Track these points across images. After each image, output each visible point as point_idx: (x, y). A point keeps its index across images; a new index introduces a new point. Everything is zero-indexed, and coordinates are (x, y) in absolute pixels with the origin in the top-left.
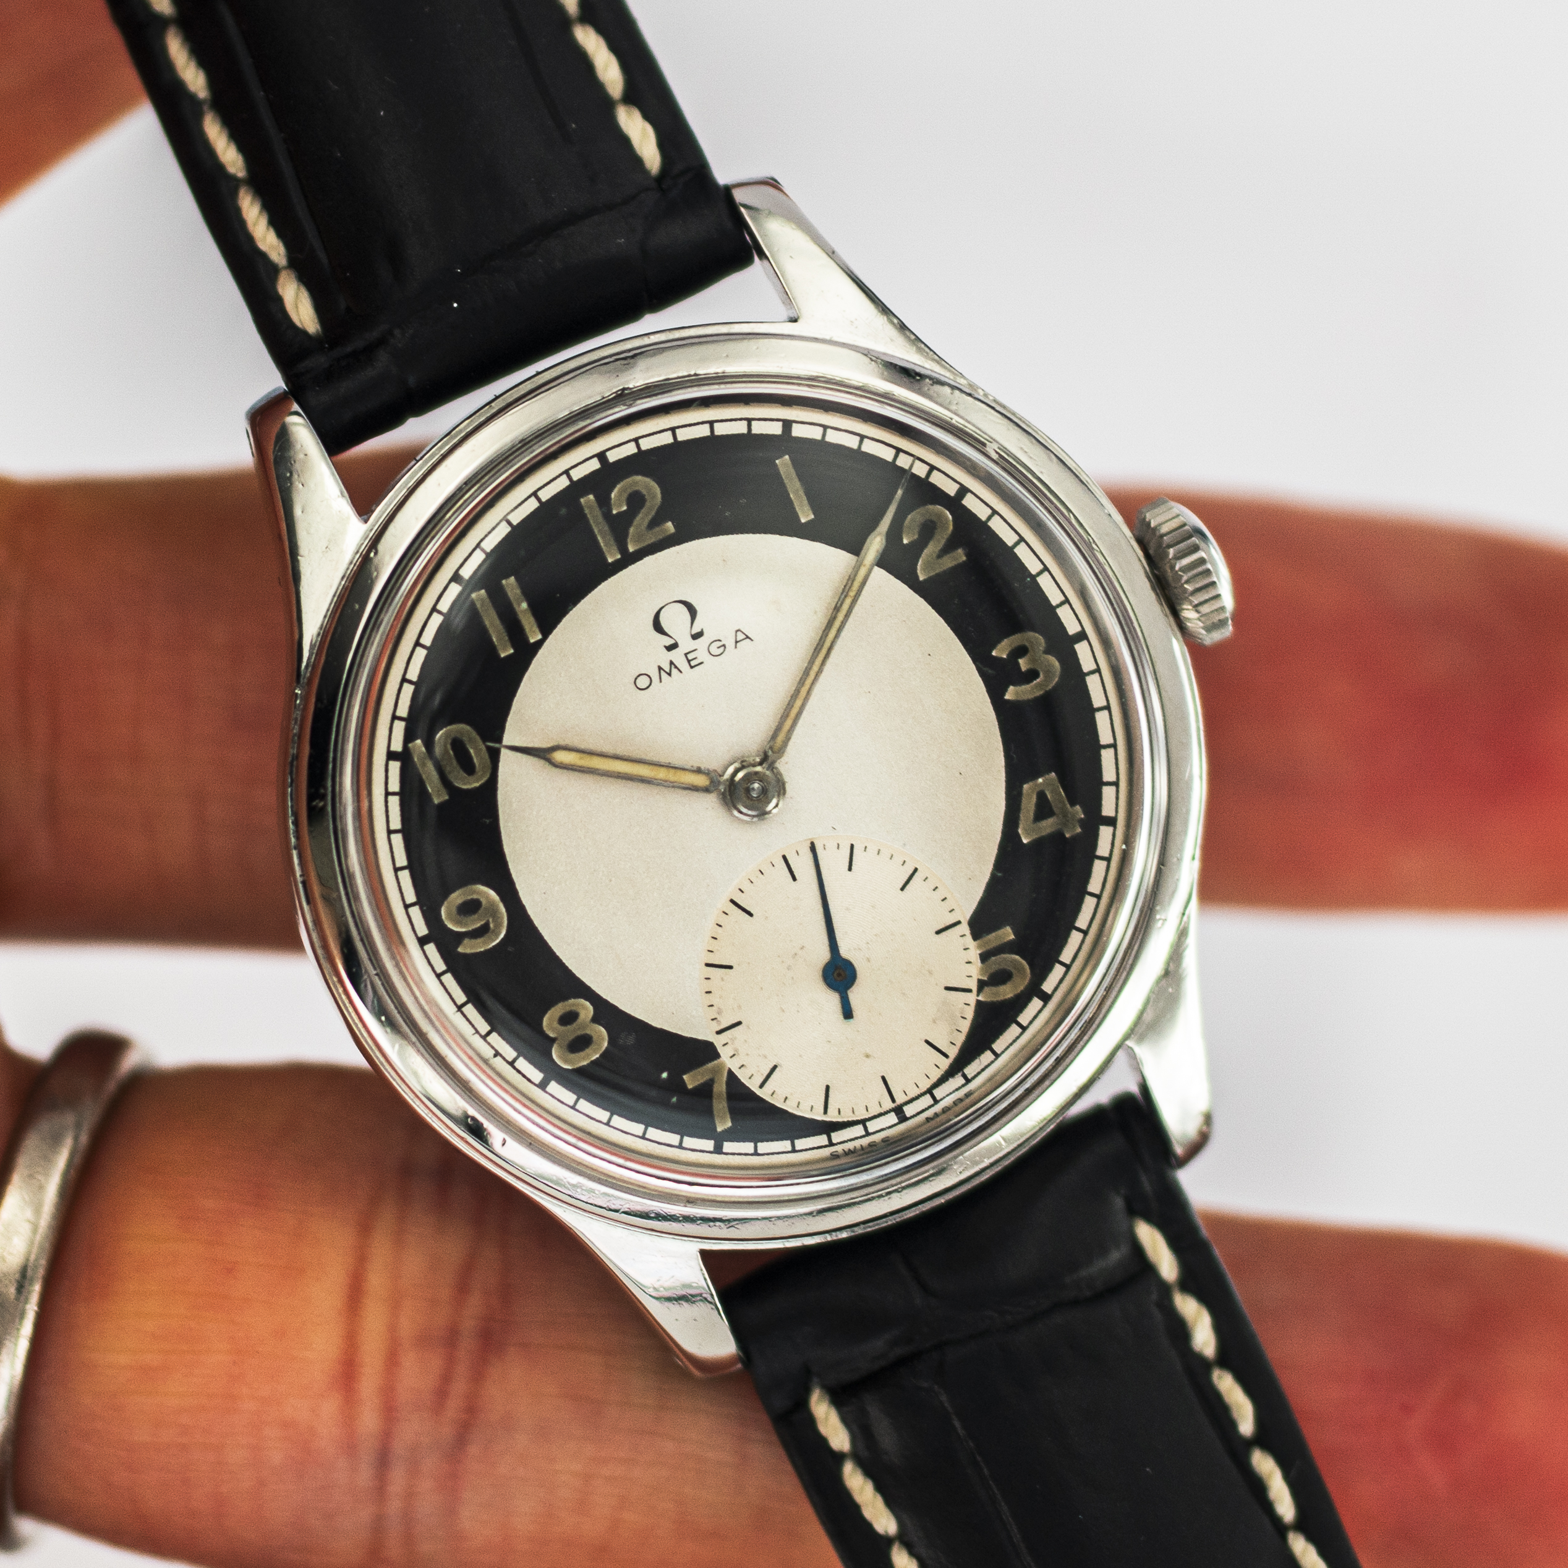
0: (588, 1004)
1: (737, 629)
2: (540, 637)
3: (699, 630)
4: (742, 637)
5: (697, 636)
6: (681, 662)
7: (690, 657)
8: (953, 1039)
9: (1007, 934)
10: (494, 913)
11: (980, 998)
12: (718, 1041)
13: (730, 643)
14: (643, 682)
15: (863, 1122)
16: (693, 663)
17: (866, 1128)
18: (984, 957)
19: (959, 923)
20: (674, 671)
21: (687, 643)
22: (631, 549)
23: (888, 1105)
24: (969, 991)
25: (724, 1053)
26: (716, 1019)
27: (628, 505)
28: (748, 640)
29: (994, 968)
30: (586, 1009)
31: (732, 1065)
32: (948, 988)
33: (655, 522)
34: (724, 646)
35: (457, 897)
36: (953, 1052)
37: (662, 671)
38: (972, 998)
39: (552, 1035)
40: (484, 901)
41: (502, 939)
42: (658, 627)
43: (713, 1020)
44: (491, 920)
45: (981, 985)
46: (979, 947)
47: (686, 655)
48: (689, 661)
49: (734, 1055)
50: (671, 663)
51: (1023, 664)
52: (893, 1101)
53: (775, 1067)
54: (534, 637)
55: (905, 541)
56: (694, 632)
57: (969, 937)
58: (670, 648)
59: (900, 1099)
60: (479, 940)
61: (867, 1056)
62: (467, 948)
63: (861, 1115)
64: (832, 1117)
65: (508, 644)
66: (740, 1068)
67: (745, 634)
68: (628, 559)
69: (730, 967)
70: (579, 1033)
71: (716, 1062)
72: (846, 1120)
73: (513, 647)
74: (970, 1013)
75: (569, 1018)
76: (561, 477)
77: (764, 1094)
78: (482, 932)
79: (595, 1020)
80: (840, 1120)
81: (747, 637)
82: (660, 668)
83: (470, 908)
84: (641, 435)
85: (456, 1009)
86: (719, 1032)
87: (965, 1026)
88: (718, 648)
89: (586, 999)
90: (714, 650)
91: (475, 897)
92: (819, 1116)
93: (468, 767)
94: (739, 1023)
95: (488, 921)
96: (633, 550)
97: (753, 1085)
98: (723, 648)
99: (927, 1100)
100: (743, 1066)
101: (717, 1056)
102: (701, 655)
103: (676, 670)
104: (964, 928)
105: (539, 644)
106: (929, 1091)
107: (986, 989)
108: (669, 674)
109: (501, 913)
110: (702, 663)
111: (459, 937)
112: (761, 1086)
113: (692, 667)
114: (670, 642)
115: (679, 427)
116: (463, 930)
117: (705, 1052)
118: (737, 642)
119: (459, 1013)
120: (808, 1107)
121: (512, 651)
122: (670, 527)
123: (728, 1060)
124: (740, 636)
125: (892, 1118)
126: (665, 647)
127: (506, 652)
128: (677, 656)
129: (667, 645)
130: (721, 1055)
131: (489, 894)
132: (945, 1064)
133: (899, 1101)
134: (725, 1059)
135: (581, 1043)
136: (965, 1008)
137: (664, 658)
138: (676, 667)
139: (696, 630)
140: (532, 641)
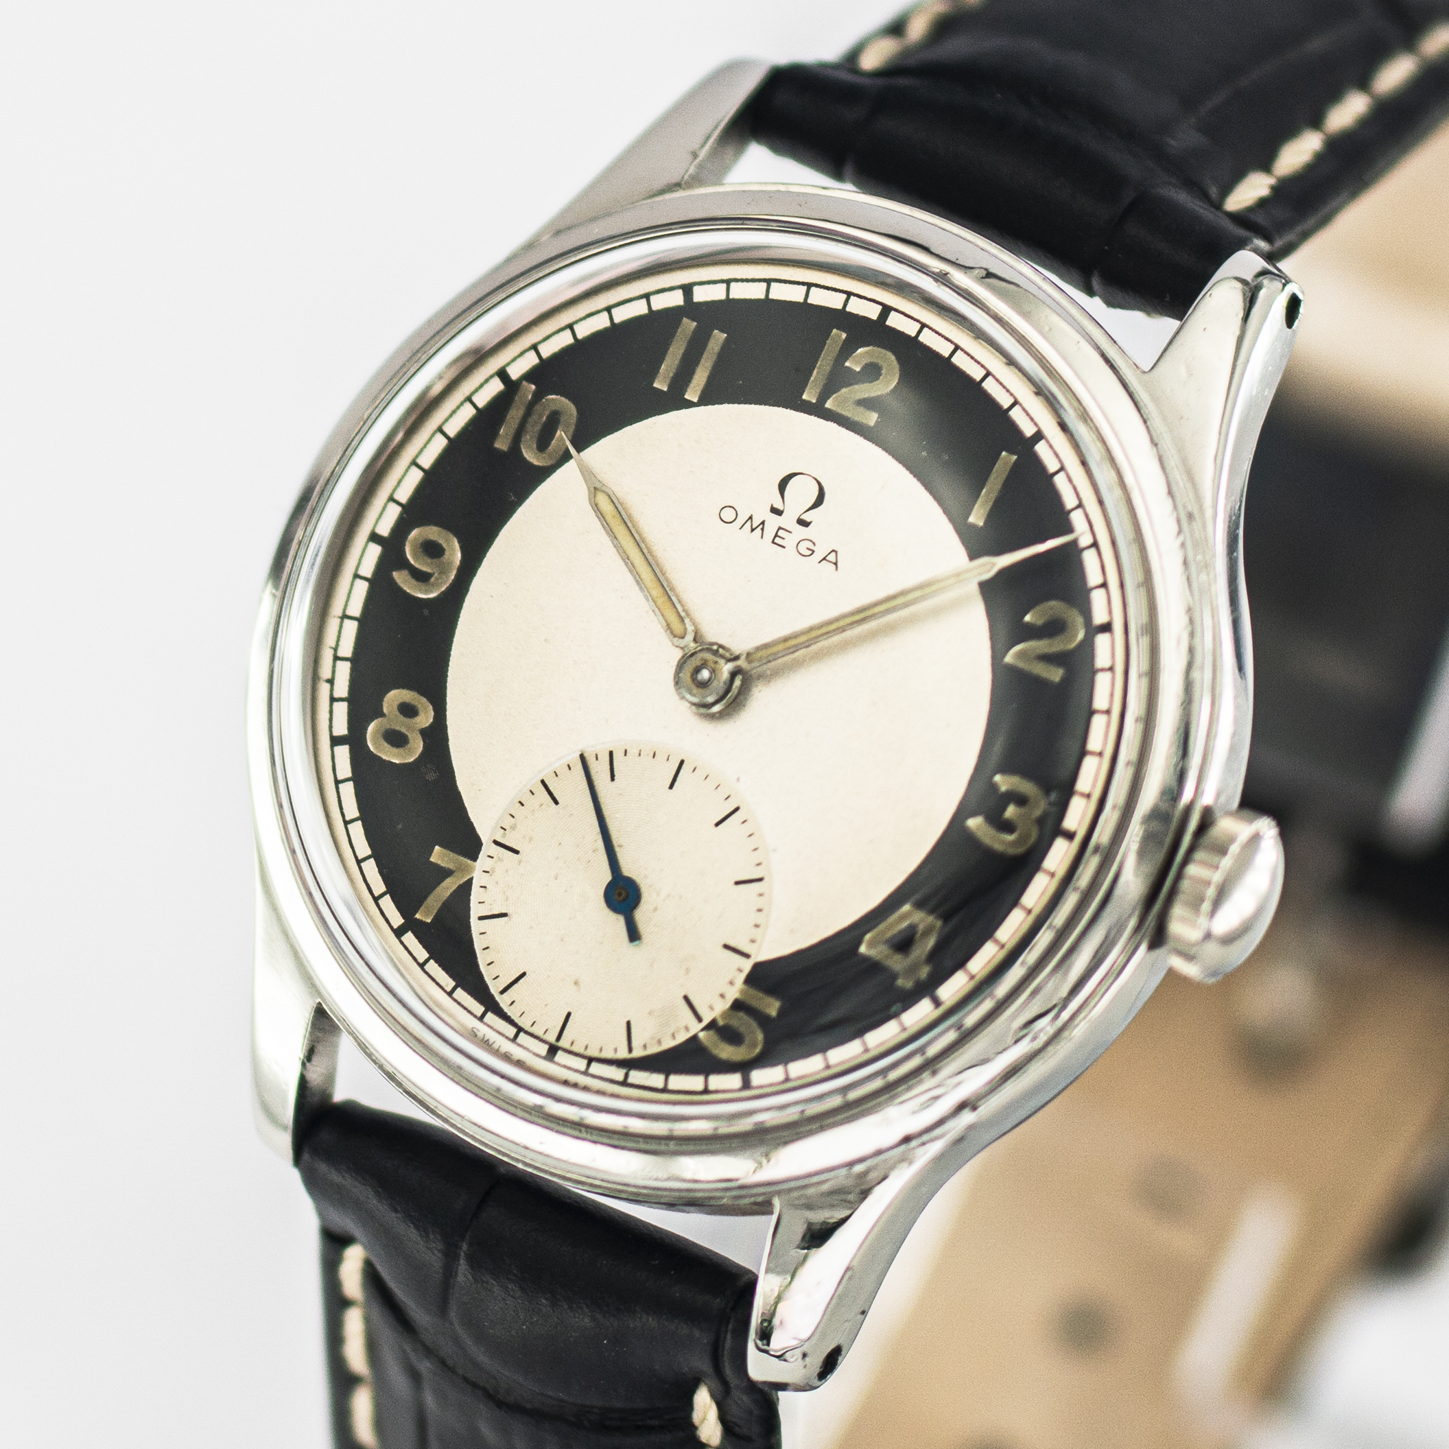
0: (432, 713)
1: (836, 549)
2: (695, 400)
3: (809, 521)
4: (832, 559)
5: (803, 523)
6: (770, 531)
7: (781, 533)
8: (648, 1042)
9: (772, 1007)
10: (444, 571)
11: (702, 1035)
12: (488, 848)
13: (819, 555)
14: (728, 515)
15: (520, 1030)
16: (777, 540)
17: (516, 1036)
18: (737, 1005)
19: (747, 956)
20: (758, 531)
21: (788, 520)
22: (828, 405)
23: (551, 1038)
24: (700, 1019)
25: (482, 862)
26: (505, 830)
27: (863, 369)
28: (834, 566)
29: (734, 1023)
30: (426, 718)
31: (478, 879)
32: (686, 998)
33: (867, 404)
34: (813, 552)
35: (432, 532)
36: (638, 1053)
37: (750, 521)
38: (695, 1028)
39: (385, 710)
40: (447, 555)
41: (429, 599)
42: (783, 485)
43: (502, 828)
44: (436, 574)
45: (712, 1025)
46: (742, 992)
47: (780, 528)
48: (776, 535)
49: (488, 872)
50: (763, 523)
51: (1011, 811)
52: (558, 1038)
53: (504, 915)
54: (692, 395)
55: (1028, 618)
56: (803, 517)
57: (743, 976)
58: (776, 511)
59: (564, 1043)
60: (413, 582)
61: (576, 983)
62: (401, 578)
63: (524, 1023)
64: (503, 1001)
65: (668, 381)
66: (481, 887)
67: (837, 559)
68: (817, 410)
69: (556, 802)
70: (403, 730)
71: (469, 861)
72: (509, 1014)
73: (669, 387)
74: (682, 1038)
75: (408, 711)
76: (841, 294)
77: (476, 926)
78: (421, 577)
79: (424, 733)
80: (506, 1009)
81: (836, 564)
82: (751, 518)
83: (432, 550)
84: (931, 326)
85: (340, 615)
86: (496, 842)
87: (669, 1044)
88: (808, 549)
89: (434, 710)
90: (803, 548)
91: (444, 545)
92: (494, 989)
93: (543, 443)
94: (517, 852)
95: (434, 573)
96: (829, 407)
97: (475, 911)
98: (811, 552)
99: (581, 1064)
100: (485, 887)
101: (475, 859)
102: (789, 541)
103: (761, 531)
104: (747, 966)
105: (690, 404)
106: (591, 1060)
107: (711, 1032)
108: (753, 530)
109: (448, 577)
110: (784, 547)
111: (404, 564)
112: (481, 918)
113: (773, 542)
114: (779, 506)
115: (962, 350)
116: (412, 562)
117: (469, 845)
118: (824, 559)
119: (339, 620)
120: (494, 975)
121: (665, 389)
122: (872, 418)
123: (479, 870)
124: (832, 557)
125: (543, 1049)
126: (772, 505)
127: (661, 385)
128: (773, 522)
129: (774, 506)
130: (478, 860)
131: (455, 554)
132: (623, 1054)
133: (561, 1044)
134: (477, 868)
135: (396, 739)
136: (684, 1028)
137: (762, 513)
138: (762, 529)
139: (806, 517)
140: (686, 397)
